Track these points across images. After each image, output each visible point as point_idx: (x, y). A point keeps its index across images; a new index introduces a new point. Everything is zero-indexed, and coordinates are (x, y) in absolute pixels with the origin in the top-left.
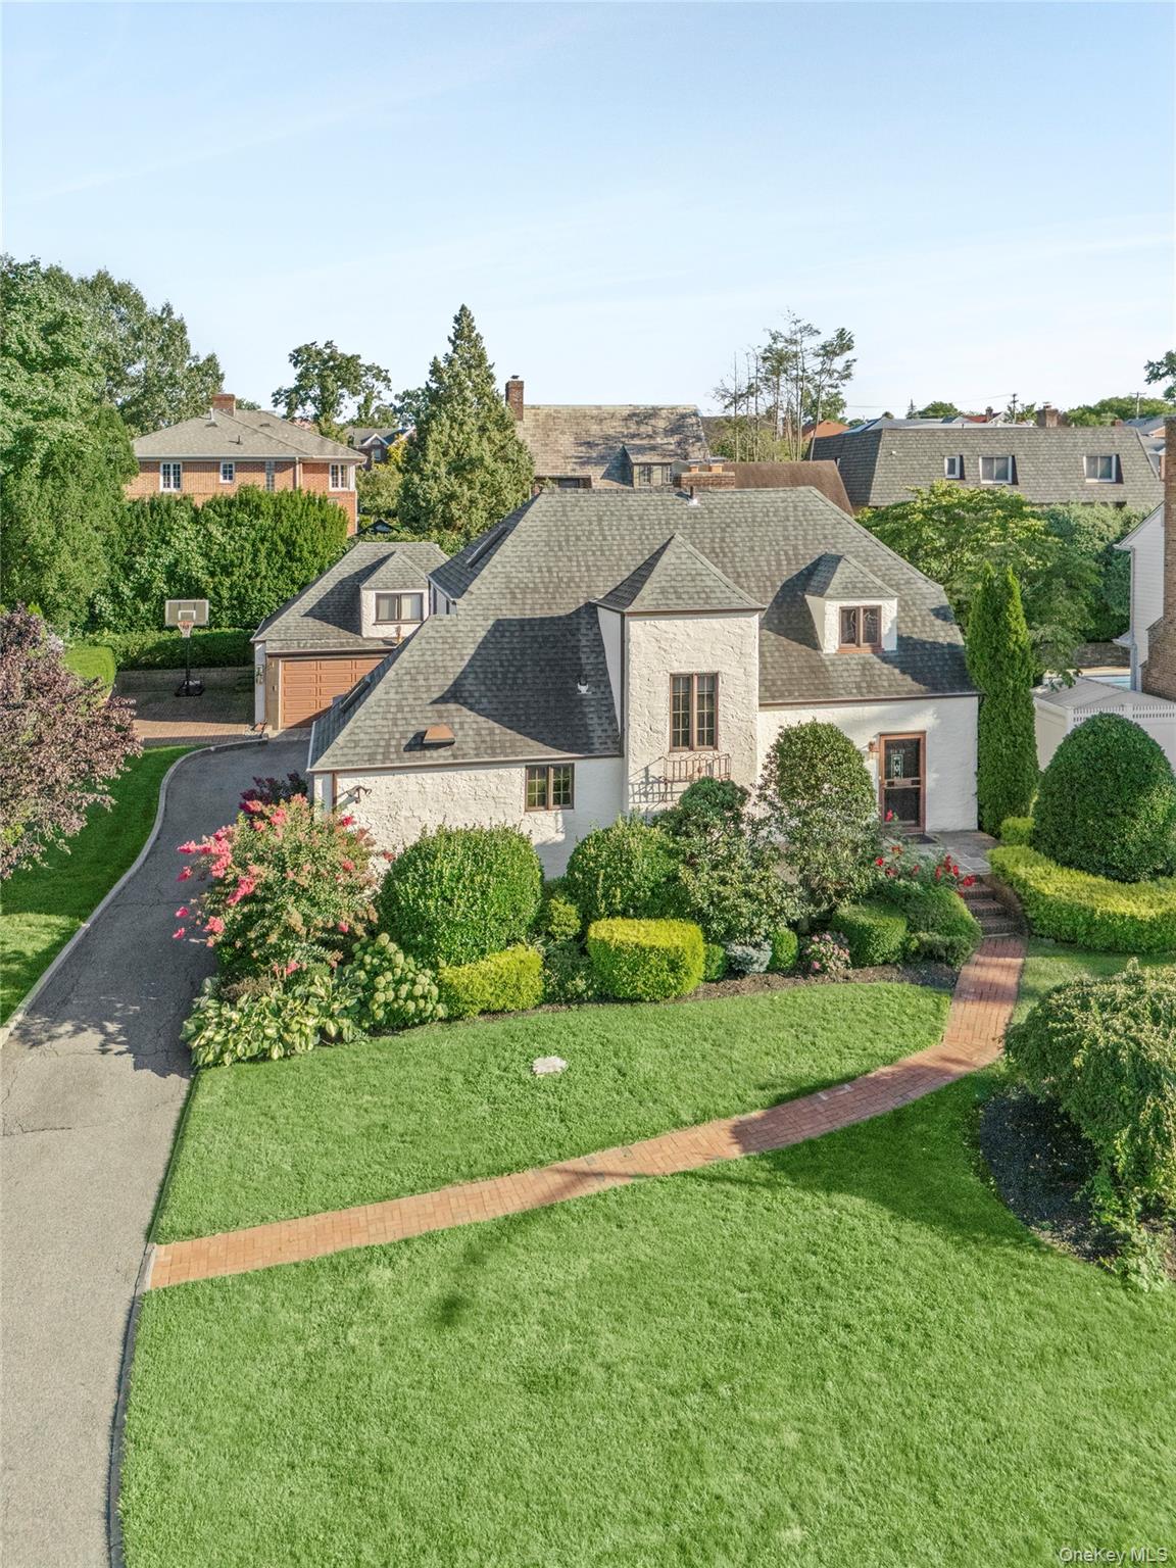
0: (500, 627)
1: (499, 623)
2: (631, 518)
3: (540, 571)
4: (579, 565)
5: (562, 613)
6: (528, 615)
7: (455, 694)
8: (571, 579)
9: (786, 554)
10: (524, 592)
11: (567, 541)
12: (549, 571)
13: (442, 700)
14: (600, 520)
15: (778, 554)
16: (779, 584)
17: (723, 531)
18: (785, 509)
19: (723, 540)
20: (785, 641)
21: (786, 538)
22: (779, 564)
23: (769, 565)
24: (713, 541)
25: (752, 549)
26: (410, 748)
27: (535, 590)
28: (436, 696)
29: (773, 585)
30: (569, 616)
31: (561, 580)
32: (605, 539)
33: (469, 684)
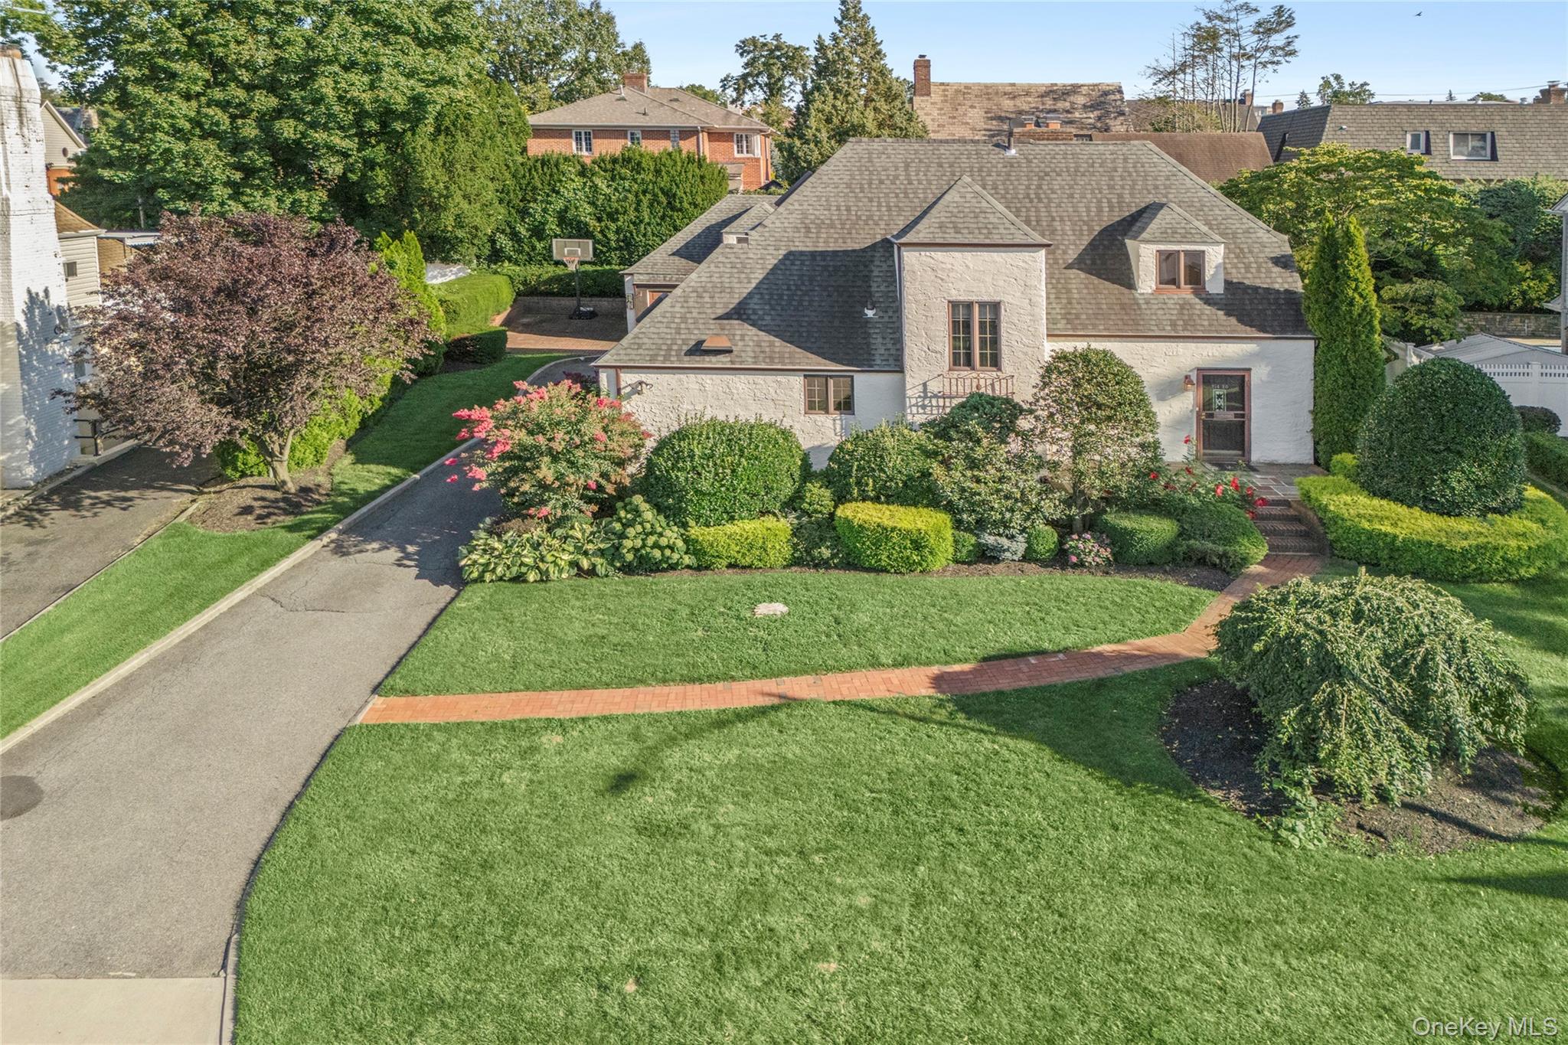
0: (791, 257)
1: (788, 256)
2: (940, 165)
3: (838, 209)
4: (879, 205)
5: (857, 247)
6: (821, 247)
7: (740, 312)
8: (870, 217)
9: (1109, 201)
10: (819, 227)
11: (870, 184)
12: (848, 209)
13: (727, 316)
14: (907, 166)
15: (1099, 201)
16: (1098, 229)
17: (1041, 178)
18: (1114, 161)
19: (1039, 187)
20: (1095, 280)
21: (1111, 187)
22: (1100, 210)
23: (1088, 211)
24: (1028, 187)
25: (1071, 196)
26: (691, 352)
27: (832, 226)
28: (720, 312)
29: (1091, 230)
30: (864, 250)
31: (859, 218)
32: (910, 183)
33: (754, 304)
